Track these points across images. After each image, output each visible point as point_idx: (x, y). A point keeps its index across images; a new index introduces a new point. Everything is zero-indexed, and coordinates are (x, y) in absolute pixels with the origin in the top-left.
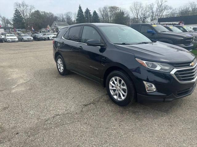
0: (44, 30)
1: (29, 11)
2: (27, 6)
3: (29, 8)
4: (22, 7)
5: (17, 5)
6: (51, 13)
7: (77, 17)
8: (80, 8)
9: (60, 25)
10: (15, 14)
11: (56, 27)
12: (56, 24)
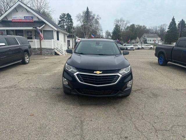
0: (134, 41)
1: (124, 26)
2: (124, 21)
3: (125, 23)
4: (119, 22)
5: (117, 21)
6: (145, 26)
7: (168, 29)
8: (173, 19)
9: (148, 37)
10: (115, 28)
11: (145, 38)
12: (146, 36)
